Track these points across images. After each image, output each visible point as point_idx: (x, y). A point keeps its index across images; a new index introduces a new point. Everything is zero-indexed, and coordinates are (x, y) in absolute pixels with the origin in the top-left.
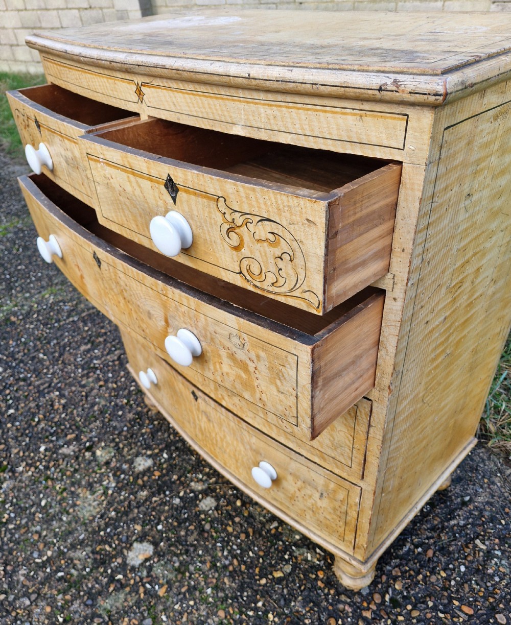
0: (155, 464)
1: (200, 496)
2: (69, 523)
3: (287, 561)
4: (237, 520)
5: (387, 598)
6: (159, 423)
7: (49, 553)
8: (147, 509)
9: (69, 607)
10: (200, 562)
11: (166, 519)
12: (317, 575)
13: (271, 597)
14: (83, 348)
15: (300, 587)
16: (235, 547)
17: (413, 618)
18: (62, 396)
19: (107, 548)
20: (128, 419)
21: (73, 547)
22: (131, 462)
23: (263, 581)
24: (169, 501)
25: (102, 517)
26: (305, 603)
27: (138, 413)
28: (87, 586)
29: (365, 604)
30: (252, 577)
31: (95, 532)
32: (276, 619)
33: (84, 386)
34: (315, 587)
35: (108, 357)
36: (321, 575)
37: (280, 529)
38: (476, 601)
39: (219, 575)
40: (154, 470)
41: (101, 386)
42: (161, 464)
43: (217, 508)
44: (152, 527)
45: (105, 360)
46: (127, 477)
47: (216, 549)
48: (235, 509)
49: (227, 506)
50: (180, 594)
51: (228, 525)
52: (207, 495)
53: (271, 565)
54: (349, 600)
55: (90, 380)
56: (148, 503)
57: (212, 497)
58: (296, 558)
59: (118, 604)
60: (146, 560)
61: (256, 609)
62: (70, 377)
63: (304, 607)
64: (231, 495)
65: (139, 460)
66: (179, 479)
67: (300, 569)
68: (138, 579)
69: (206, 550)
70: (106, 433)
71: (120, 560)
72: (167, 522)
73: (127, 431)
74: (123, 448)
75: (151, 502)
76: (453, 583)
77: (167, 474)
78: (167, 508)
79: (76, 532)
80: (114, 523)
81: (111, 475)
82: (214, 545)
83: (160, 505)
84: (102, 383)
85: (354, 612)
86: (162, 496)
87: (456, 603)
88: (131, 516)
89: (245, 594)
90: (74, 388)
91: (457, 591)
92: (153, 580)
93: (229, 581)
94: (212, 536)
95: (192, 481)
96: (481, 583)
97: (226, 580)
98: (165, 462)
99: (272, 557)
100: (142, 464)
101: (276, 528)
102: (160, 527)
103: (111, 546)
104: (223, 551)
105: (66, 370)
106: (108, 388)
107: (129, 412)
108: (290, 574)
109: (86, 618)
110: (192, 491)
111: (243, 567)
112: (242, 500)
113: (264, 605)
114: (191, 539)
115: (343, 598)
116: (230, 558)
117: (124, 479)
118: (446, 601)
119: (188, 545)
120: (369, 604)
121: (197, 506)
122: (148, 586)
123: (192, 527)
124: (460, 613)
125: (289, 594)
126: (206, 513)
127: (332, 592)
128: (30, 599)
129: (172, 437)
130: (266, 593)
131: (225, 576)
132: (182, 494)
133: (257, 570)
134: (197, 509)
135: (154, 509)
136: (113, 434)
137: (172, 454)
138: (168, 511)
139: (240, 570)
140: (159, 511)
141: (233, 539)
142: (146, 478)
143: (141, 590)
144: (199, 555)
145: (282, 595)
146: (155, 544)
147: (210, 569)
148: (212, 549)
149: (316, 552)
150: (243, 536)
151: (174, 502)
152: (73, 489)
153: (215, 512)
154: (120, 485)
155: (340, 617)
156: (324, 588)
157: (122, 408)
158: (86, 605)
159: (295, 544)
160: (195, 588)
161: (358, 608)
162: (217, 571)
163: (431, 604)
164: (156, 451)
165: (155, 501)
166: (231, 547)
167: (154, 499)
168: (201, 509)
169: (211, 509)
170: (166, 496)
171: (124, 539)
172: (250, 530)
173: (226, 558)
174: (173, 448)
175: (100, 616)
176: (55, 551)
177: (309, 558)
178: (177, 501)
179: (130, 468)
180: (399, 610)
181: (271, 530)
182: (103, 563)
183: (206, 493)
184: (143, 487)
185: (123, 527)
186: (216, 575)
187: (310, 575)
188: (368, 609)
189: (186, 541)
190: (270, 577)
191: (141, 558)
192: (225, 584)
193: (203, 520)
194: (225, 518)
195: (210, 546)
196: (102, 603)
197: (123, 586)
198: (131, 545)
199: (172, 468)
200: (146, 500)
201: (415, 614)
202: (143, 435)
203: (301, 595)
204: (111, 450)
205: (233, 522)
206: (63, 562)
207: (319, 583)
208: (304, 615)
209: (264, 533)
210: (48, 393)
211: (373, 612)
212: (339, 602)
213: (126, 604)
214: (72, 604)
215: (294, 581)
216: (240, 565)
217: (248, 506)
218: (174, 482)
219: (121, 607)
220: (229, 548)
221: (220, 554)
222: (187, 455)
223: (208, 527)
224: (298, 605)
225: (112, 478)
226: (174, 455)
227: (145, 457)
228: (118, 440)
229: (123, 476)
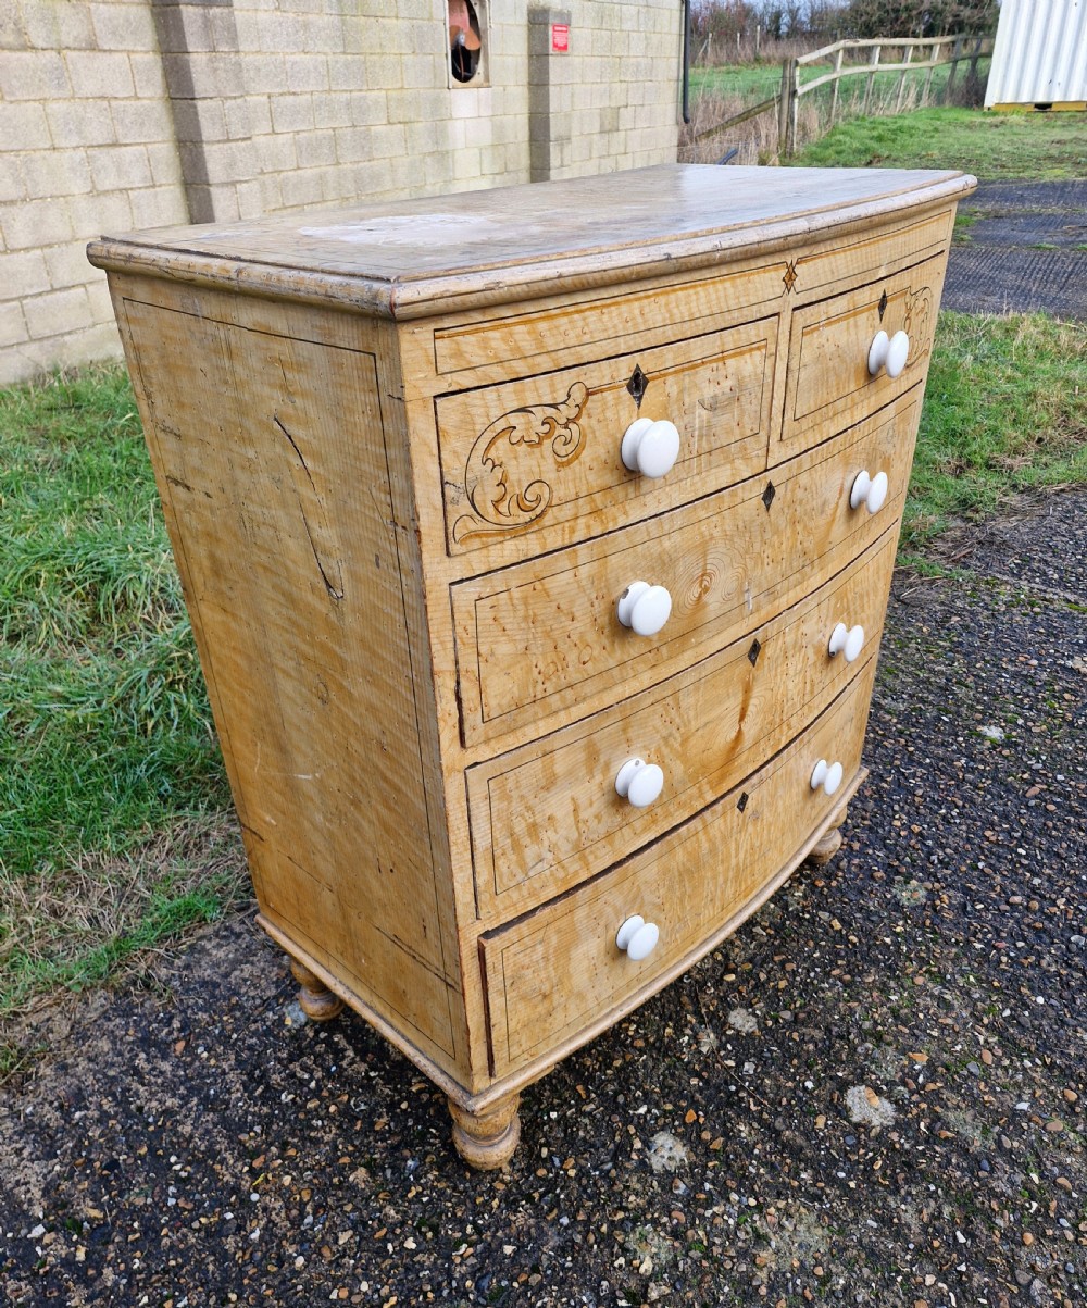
0: (664, 1128)
1: (729, 1033)
2: (849, 1265)
3: (813, 916)
4: (762, 977)
6: (547, 1145)
7: (930, 1280)
8: (777, 1114)
9: (1008, 1198)
11: (789, 1080)
12: (823, 887)
13: (874, 929)
15: (846, 904)
16: (812, 975)
19: (878, 1165)
20: (532, 1221)
21: (899, 1233)
22: (667, 1178)
23: (854, 938)
24: (751, 1082)
25: (817, 1198)
26: (864, 899)
28: (961, 1179)
29: (843, 847)
31: (852, 1199)
32: (900, 924)
34: (838, 889)
36: (821, 884)
39: (865, 990)
40: (683, 1125)
42: (665, 1113)
43: (748, 1006)
44: (812, 1098)
46: (710, 1174)
47: (824, 998)
48: (741, 982)
49: (740, 993)
50: (914, 1035)
51: (776, 989)
52: (725, 1022)
53: (827, 932)
56: (765, 1116)
57: (727, 1014)
58: (804, 907)
59: (969, 1118)
60: (878, 1092)
61: (897, 944)
64: (716, 990)
65: (657, 1163)
66: (698, 1075)
67: (820, 903)
68: (915, 1098)
69: (829, 1011)
70: (582, 1269)
71: (894, 1136)
72: (796, 1076)
74: (627, 1209)
75: (761, 1112)
77: (689, 1098)
78: (767, 1081)
79: (866, 1240)
80: (824, 1170)
81: (708, 1213)
82: (817, 1002)
83: (764, 1094)
86: (743, 1095)
88: (801, 1141)
89: (879, 957)
92: (908, 1075)
94: (802, 1006)
95: (698, 1052)
97: (870, 980)
98: (658, 1108)
99: (813, 932)
100: (668, 1151)
101: (764, 929)
102: (809, 1085)
103: (873, 1160)
104: (823, 991)
108: (831, 913)
109: (1012, 1163)
110: (722, 1046)
111: (841, 963)
113: (887, 937)
114: (818, 1034)
115: (843, 865)
116: (831, 980)
117: (714, 1181)
119: (830, 1037)
121: (750, 1035)
122: (921, 1079)
123: (795, 1036)
125: (860, 913)
126: (762, 1019)
127: (839, 875)
128: (1030, 1283)
129: (588, 1108)
130: (868, 936)
131: (862, 983)
132: (731, 1063)
133: (839, 947)
134: (758, 1033)
135: (775, 1103)
137: (637, 1098)
138: (774, 1079)
139: (848, 965)
140: (777, 1095)
141: (798, 979)
142: (707, 1136)
143: (931, 1086)
144: (842, 1019)
145: (864, 920)
146: (843, 1086)
147: (861, 1001)
148: (824, 1004)
150: (790, 967)
151: (752, 1072)
152: (763, 1291)
153: (756, 1007)
154: (732, 1184)
155: (870, 868)
156: (838, 881)
158: (992, 1171)
159: (784, 908)
160: (896, 1017)
162: (860, 993)
164: (632, 1130)
165: (758, 1105)
166: (812, 980)
167: (753, 1108)
168: (755, 1028)
169: (755, 1015)
170: (742, 1088)
171: (851, 1140)
172: (777, 959)
173: (833, 985)
174: (620, 1099)
175: (999, 1143)
176: (921, 1269)
177: (799, 895)
178: (749, 1067)
179: (681, 1177)
181: (768, 934)
182: (909, 1166)
183: (720, 1025)
184: (730, 1136)
185: (828, 1149)
186: (865, 993)
187: (824, 894)
189: (824, 1040)
190: (844, 932)
191: (876, 1101)
192: (874, 981)
193: (776, 1023)
194: (763, 993)
195: (822, 1007)
196: (977, 1143)
197: (937, 1118)
198: (857, 1125)
199: (673, 1093)
200: (760, 1120)
202: (583, 1173)
205: (768, 980)
206: (936, 1244)
207: (832, 885)
209: (777, 943)
213: (964, 1106)
214: (1003, 1194)
215: (840, 909)
216: (839, 966)
218: (707, 1082)
219: (972, 1112)
220: (815, 983)
221: (830, 993)
222: (635, 1071)
223: (787, 1015)
224: (873, 905)
225: (716, 1209)
226: (639, 1093)
227: (648, 1153)
228: (604, 1229)
229: (708, 1186)
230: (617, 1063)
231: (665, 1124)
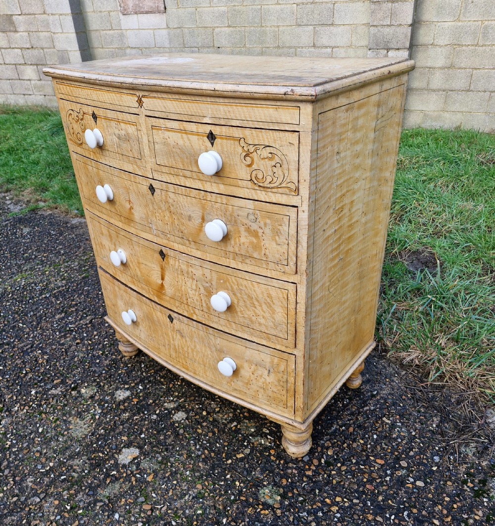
0: (132, 394)
1: (173, 412)
2: (66, 442)
3: (246, 447)
4: (204, 424)
5: (323, 461)
6: (132, 365)
7: (51, 464)
8: (131, 425)
9: (74, 498)
10: (178, 455)
11: (147, 430)
12: (270, 453)
13: (236, 471)
14: (58, 317)
15: (257, 462)
16: (205, 442)
17: (342, 471)
18: (44, 353)
19: (101, 455)
20: (105, 365)
21: (71, 457)
22: (113, 394)
23: (230, 461)
24: (148, 418)
25: (93, 434)
26: (263, 471)
27: (113, 360)
28: (87, 482)
29: (307, 467)
30: (220, 459)
31: (88, 446)
32: (242, 485)
33: (63, 344)
34: (268, 461)
35: (81, 322)
36: (272, 452)
37: (239, 427)
38: (385, 455)
39: (194, 462)
40: (133, 398)
41: (78, 344)
42: (138, 393)
43: (187, 418)
44: (136, 436)
45: (79, 324)
46: (110, 405)
47: (190, 445)
48: (203, 417)
49: (195, 416)
50: (164, 478)
51: (197, 428)
52: (179, 411)
53: (234, 450)
54: (295, 466)
55: (68, 339)
56: (131, 421)
57: (183, 411)
58: (253, 443)
59: (115, 491)
60: (134, 459)
61: (226, 480)
62: (50, 339)
63: (262, 474)
64: (198, 409)
65: (119, 392)
66: (154, 402)
67: (256, 450)
68: (129, 472)
69: (183, 447)
70: (87, 377)
71: (112, 462)
72: (149, 432)
73: (105, 373)
74: (104, 386)
75: (133, 420)
76: (369, 446)
77: (144, 399)
78: (146, 422)
79: (72, 447)
80: (104, 437)
81: (96, 405)
82: (189, 442)
83: (141, 421)
84: (78, 341)
85: (299, 473)
86: (142, 415)
87: (372, 458)
88: (117, 431)
89: (216, 471)
90: (54, 347)
91: (372, 451)
92: (142, 472)
93: (203, 465)
94: (186, 437)
95: (165, 403)
96: (388, 444)
97: (200, 464)
98: (141, 392)
99: (234, 446)
100: (122, 395)
101: (236, 426)
102: (143, 436)
103: (103, 453)
104: (195, 445)
105: (45, 334)
106: (84, 344)
107: (106, 360)
108: (249, 454)
109: (89, 504)
110: (166, 409)
111: (213, 454)
112: (206, 411)
113: (231, 477)
114: (169, 441)
115: (290, 465)
116: (201, 450)
117: (108, 406)
118: (365, 458)
119: (167, 446)
120: (310, 466)
121: (172, 418)
122: (138, 476)
123: (169, 433)
124: (375, 464)
125: (250, 467)
126: (179, 422)
127: (282, 462)
128: (39, 497)
129: (144, 374)
130: (232, 468)
131: (199, 462)
132: (157, 412)
133: (224, 455)
134: (172, 420)
135: (136, 424)
136: (94, 376)
137: (146, 386)
138: (148, 424)
139: (211, 456)
140: (140, 425)
141: (203, 437)
142: (126, 404)
143: (133, 479)
144: (176, 450)
145: (245, 468)
146: (140, 448)
147: (187, 459)
149: (268, 438)
150: (210, 434)
151: (152, 418)
152: (65, 418)
153: (187, 421)
154: (105, 411)
155: (289, 477)
156: (276, 461)
157: (98, 357)
158: (88, 495)
159: (251, 435)
160: (176, 473)
161: (302, 470)
162: (192, 459)
163: (354, 461)
164: (133, 385)
165: (136, 419)
166: (202, 442)
168: (174, 420)
169: (183, 419)
170: (144, 414)
171: (114, 447)
172: (216, 430)
173: (199, 450)
174: (146, 381)
175: (101, 501)
176: (56, 462)
177: (263, 443)
178: (155, 417)
179: (112, 398)
180: (332, 467)
181: (232, 427)
182: (98, 465)
183: (177, 409)
184: (125, 411)
185: (112, 440)
186: (192, 462)
187: (265, 453)
188: (310, 469)
189: (166, 443)
190: (234, 458)
191: (130, 458)
192: (200, 467)
193: (177, 427)
194: (195, 424)
195: (185, 444)
196: (101, 492)
197: (117, 479)
198: (120, 451)
199: (147, 396)
200: (128, 419)
201: (344, 468)
202: (119, 375)
203: (259, 467)
204: (94, 388)
205: (202, 426)
206: (64, 469)
207: (272, 458)
208: (262, 479)
209: (226, 430)
210: (32, 352)
211: (313, 471)
212: (288, 468)
213: (121, 490)
214: (76, 496)
215: (253, 459)
216: (210, 453)
217: (212, 414)
218: (150, 405)
219: (118, 493)
220: (200, 443)
221: (193, 448)
222: (158, 385)
223: (181, 431)
224: (257, 473)
225: (97, 407)
226: (148, 386)
227: (123, 390)
228: (98, 380)
229: (106, 405)
230: (162, 380)
231: (133, 393)
